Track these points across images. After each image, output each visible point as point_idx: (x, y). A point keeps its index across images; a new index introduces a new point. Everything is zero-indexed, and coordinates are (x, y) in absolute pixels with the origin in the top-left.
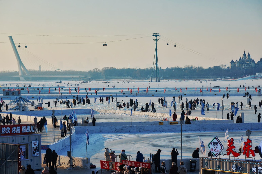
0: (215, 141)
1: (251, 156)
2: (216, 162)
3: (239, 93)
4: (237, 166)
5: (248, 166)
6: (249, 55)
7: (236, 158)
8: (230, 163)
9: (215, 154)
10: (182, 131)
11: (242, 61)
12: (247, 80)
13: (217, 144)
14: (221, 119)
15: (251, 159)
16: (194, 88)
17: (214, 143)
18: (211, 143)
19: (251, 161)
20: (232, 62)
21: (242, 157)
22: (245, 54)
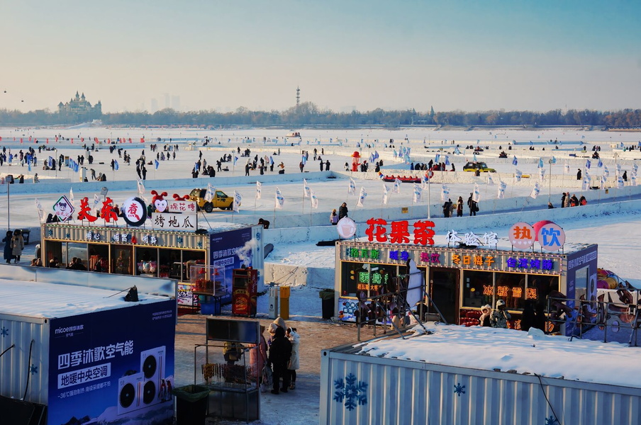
0: (63, 201)
1: (112, 219)
2: (65, 229)
3: (73, 145)
4: (93, 234)
5: (108, 233)
6: (83, 96)
7: (91, 223)
8: (83, 230)
9: (63, 219)
10: (8, 193)
11: (74, 104)
12: (82, 129)
13: (65, 205)
14: (55, 178)
15: (112, 224)
16: (11, 138)
17: (61, 204)
18: (56, 204)
19: (112, 227)
20: (61, 104)
21: (100, 222)
22: (77, 95)
